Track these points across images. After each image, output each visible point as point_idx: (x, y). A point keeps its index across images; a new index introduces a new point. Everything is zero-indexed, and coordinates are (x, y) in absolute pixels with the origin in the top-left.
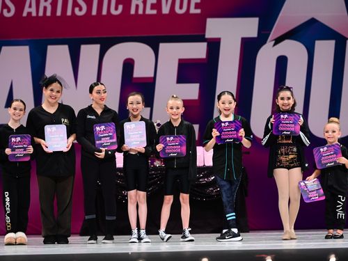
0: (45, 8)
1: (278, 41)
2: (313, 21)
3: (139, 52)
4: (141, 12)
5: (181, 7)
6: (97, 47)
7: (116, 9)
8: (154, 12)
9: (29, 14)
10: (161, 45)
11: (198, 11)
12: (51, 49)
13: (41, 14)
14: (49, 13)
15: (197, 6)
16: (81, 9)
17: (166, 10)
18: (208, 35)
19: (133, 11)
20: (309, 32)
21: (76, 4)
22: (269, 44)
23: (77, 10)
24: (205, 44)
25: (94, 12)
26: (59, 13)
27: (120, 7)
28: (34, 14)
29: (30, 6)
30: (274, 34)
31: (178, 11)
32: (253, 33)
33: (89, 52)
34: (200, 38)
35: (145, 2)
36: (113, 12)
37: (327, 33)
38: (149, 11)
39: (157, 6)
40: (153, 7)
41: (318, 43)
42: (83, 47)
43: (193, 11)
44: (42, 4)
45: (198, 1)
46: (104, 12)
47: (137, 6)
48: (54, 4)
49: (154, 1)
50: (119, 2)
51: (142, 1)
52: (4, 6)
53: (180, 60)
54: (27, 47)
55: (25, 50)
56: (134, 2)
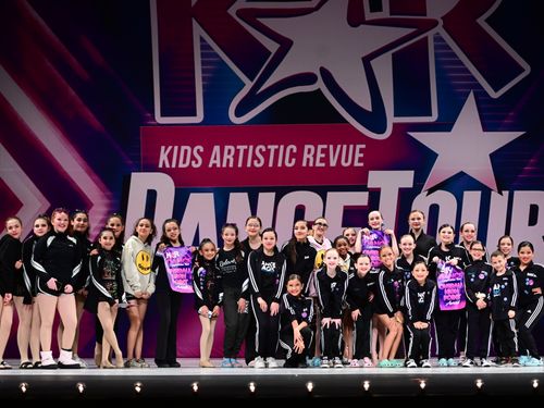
0: (228, 160)
1: (431, 191)
2: (462, 174)
3: (309, 199)
4: (311, 164)
5: (346, 161)
6: (272, 195)
7: (290, 162)
8: (323, 165)
9: (214, 165)
10: (329, 194)
11: (362, 164)
12: (233, 196)
13: (224, 165)
14: (231, 165)
15: (360, 160)
16: (259, 162)
17: (333, 163)
18: (369, 186)
19: (304, 164)
20: (459, 184)
21: (255, 157)
22: (423, 193)
23: (256, 162)
24: (367, 193)
25: (271, 165)
26: (240, 165)
27: (294, 160)
28: (218, 166)
29: (215, 159)
30: (427, 185)
31: (343, 164)
32: (411, 186)
33: (266, 199)
34: (364, 188)
35: (315, 156)
36: (287, 164)
37: (474, 185)
38: (318, 164)
39: (326, 160)
40: (322, 160)
41: (465, 193)
42: (262, 196)
43: (357, 164)
44: (226, 156)
45: (362, 155)
46: (280, 165)
47: (308, 159)
48: (236, 157)
49: (323, 155)
50: (292, 155)
51: (312, 156)
52: (193, 158)
53: (345, 207)
54: (212, 194)
55: (210, 197)
56: (306, 156)
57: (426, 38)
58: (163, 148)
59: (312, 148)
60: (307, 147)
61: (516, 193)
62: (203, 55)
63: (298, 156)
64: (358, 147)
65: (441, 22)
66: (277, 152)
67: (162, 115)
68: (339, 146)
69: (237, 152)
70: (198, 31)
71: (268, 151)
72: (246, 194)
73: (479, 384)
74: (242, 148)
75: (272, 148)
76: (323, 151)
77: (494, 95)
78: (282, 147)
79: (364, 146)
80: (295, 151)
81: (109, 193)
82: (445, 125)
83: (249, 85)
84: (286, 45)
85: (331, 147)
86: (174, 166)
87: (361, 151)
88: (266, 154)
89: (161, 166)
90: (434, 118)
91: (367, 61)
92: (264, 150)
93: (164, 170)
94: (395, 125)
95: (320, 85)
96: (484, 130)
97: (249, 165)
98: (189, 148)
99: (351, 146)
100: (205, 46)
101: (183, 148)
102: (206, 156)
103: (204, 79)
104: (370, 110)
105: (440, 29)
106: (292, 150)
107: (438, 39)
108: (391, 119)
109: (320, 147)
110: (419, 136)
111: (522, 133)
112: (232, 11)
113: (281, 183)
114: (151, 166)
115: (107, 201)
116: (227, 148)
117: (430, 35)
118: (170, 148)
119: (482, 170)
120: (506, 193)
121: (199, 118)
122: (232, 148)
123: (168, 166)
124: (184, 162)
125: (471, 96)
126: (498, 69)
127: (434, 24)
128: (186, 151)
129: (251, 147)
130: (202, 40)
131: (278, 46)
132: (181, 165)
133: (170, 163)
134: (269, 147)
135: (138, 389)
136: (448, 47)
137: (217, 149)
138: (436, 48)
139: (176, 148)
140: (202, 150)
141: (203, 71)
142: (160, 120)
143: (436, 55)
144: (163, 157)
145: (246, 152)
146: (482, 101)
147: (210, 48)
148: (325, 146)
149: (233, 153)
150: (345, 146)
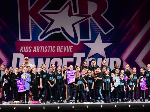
0: (38, 50)
1: (89, 58)
2: (97, 53)
3: (59, 60)
4: (59, 51)
5: (68, 50)
7: (54, 50)
8: (62, 51)
9: (34, 51)
10: (64, 59)
11: (72, 51)
12: (39, 59)
13: (37, 51)
14: (39, 51)
15: (71, 50)
16: (46, 51)
17: (65, 51)
18: (74, 57)
19: (57, 51)
20: (96, 56)
21: (45, 49)
22: (87, 58)
24: (73, 58)
25: (49, 51)
26: (41, 51)
27: (55, 50)
28: (35, 51)
29: (35, 50)
30: (89, 56)
32: (84, 56)
33: (48, 60)
34: (72, 57)
35: (60, 49)
36: (53, 51)
37: (100, 56)
38: (61, 51)
39: (63, 50)
41: (98, 58)
42: (46, 59)
43: (71, 51)
44: (37, 49)
45: (72, 49)
46: (51, 51)
47: (58, 50)
48: (40, 49)
49: (62, 49)
50: (54, 49)
51: (59, 49)
52: (29, 50)
53: (68, 62)
54: (34, 59)
55: (33, 59)
56: (58, 49)
57: (88, 19)
58: (21, 47)
59: (59, 47)
60: (58, 47)
61: (111, 58)
62: (31, 24)
63: (56, 49)
64: (71, 47)
65: (92, 15)
66: (50, 48)
67: (21, 39)
68: (66, 47)
69: (40, 48)
70: (30, 18)
71: (48, 48)
72: (42, 59)
73: (102, 106)
74: (41, 47)
75: (49, 47)
76: (62, 48)
77: (105, 34)
78: (52, 47)
79: (72, 47)
80: (55, 48)
81: (7, 59)
82: (93, 41)
83: (43, 31)
84: (53, 21)
85: (64, 47)
86: (24, 52)
87: (72, 48)
88: (48, 49)
89: (21, 52)
90: (90, 39)
91: (73, 25)
92: (47, 47)
93: (22, 53)
94: (80, 41)
95: (61, 31)
96: (103, 43)
97: (43, 51)
98: (28, 47)
99: (69, 47)
100: (32, 21)
101: (26, 47)
102: (32, 49)
103: (32, 30)
104: (74, 37)
105: (91, 17)
106: (54, 48)
107: (91, 20)
108: (79, 40)
109: (61, 47)
110: (86, 44)
111: (112, 43)
112: (39, 12)
113: (52, 56)
114: (18, 52)
115: (7, 61)
116: (38, 47)
117: (89, 19)
118: (23, 47)
119: (102, 53)
120: (108, 58)
121: (31, 39)
122: (39, 47)
123: (22, 52)
124: (27, 51)
125: (99, 34)
126: (106, 27)
127: (90, 16)
128: (27, 48)
129: (44, 47)
130: (31, 20)
131: (51, 21)
132: (26, 51)
133: (23, 51)
134: (48, 47)
135: (15, 109)
136: (94, 22)
137: (35, 47)
138: (90, 22)
139: (25, 47)
140: (31, 47)
141: (32, 28)
142: (21, 40)
143: (91, 24)
144: (21, 49)
145: (42, 48)
146: (102, 35)
147: (33, 22)
148: (63, 47)
149: (39, 48)
150: (68, 47)
